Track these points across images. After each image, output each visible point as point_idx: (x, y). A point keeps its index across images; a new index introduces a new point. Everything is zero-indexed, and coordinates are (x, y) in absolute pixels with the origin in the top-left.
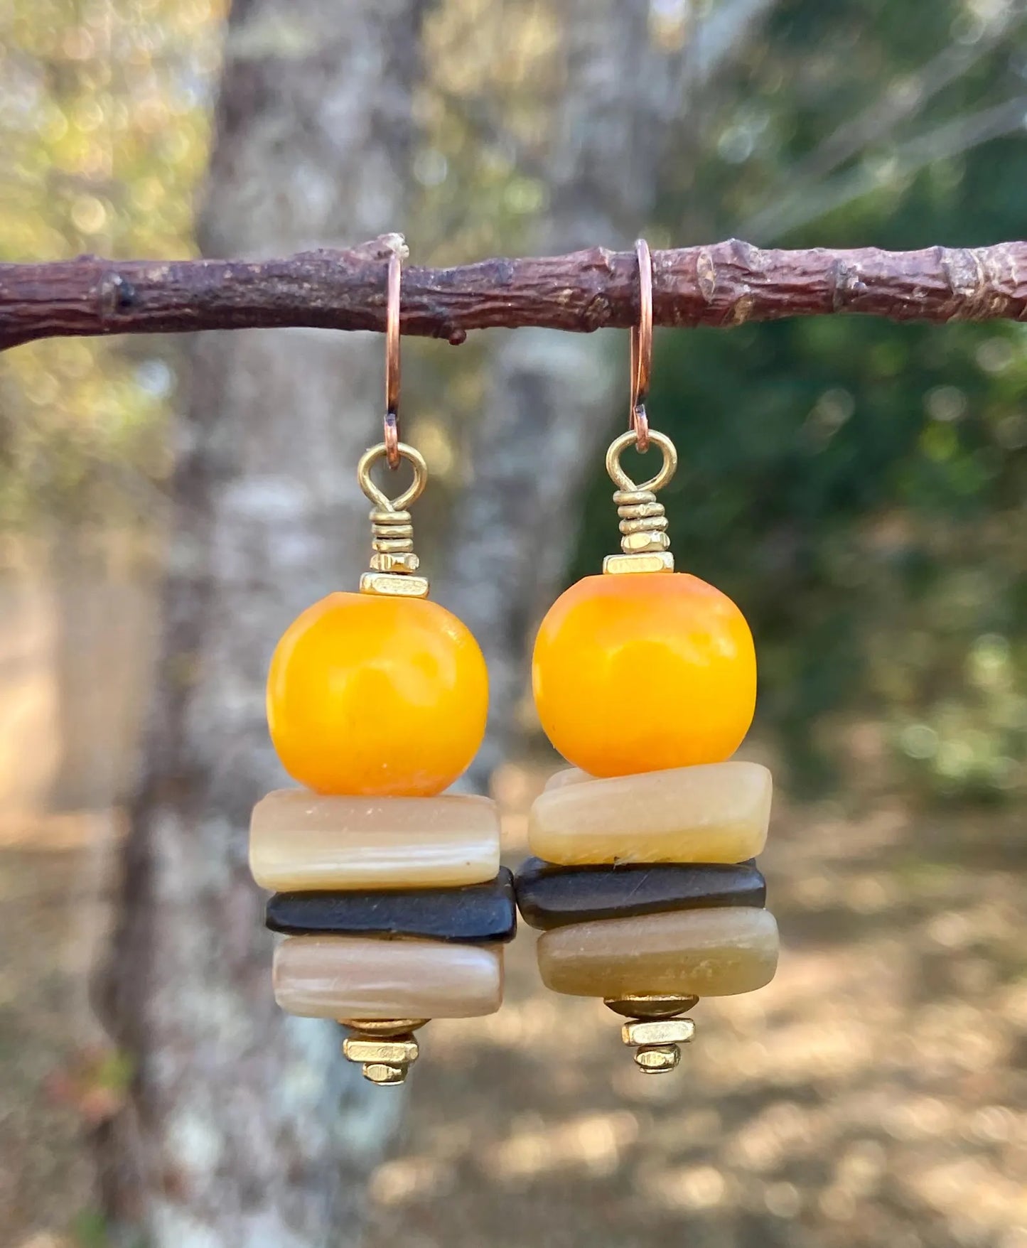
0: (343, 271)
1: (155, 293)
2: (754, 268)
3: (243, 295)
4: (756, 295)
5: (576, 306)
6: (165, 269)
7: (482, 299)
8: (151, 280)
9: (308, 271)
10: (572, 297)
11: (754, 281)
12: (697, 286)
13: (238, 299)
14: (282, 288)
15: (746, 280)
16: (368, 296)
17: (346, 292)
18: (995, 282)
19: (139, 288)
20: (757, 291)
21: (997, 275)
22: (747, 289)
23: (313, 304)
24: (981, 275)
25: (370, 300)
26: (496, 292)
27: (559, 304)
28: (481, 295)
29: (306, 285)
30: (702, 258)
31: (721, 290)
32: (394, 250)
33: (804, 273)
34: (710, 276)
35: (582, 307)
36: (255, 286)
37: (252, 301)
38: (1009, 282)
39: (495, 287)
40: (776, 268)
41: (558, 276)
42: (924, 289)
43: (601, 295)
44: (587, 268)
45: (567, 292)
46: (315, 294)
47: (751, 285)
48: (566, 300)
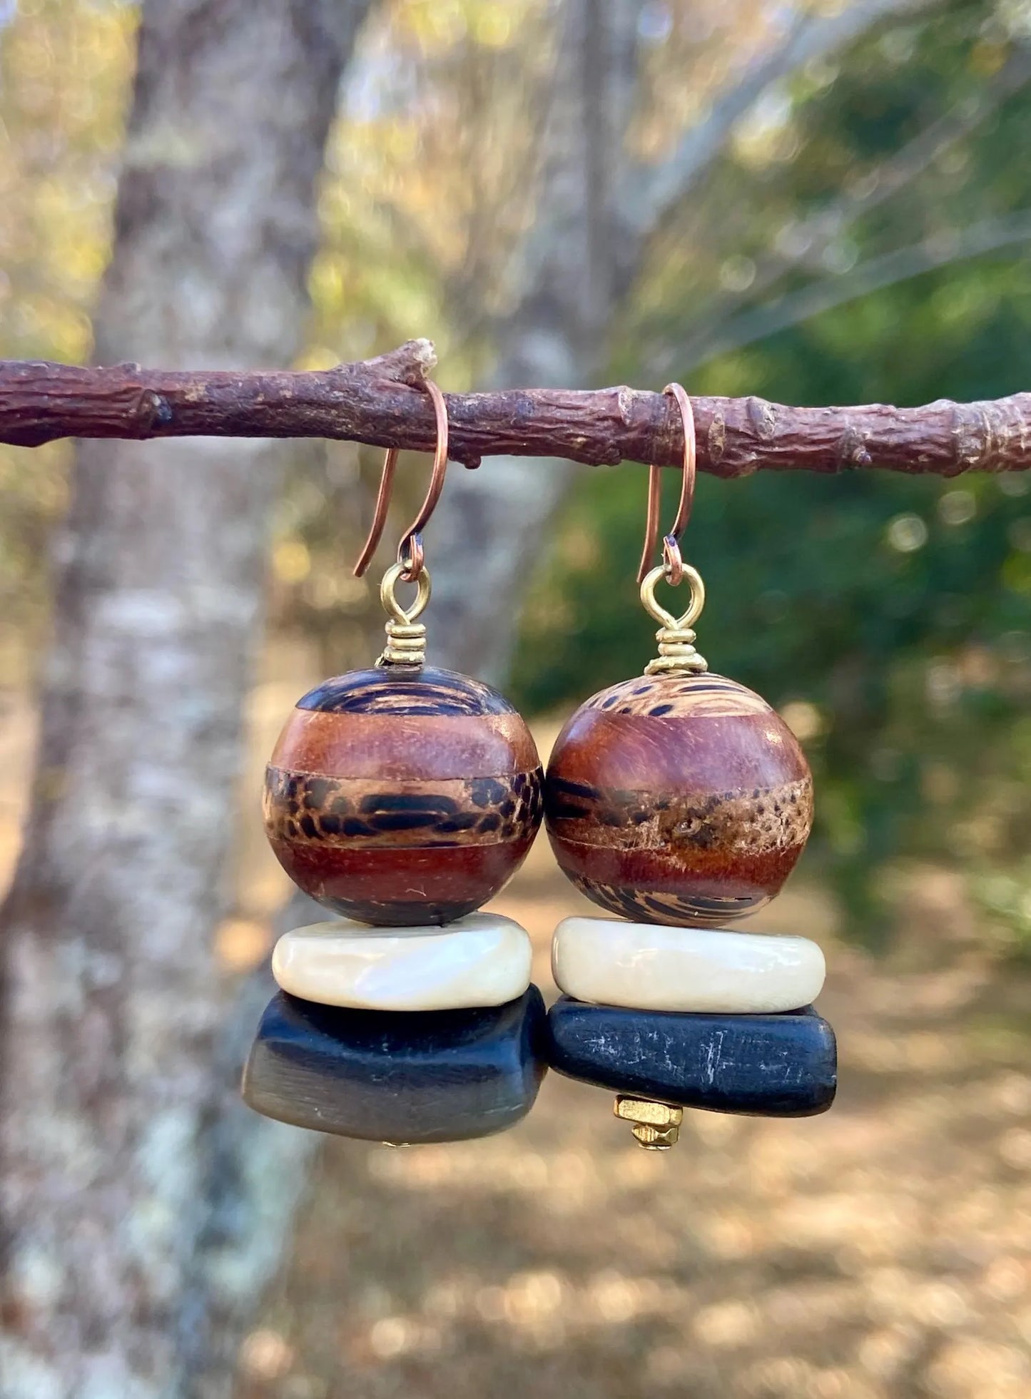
0: (370, 400)
1: (190, 413)
2: (764, 437)
3: (273, 418)
4: (761, 460)
5: (588, 453)
6: (201, 389)
7: (498, 437)
8: (188, 401)
9: (337, 398)
10: (585, 445)
11: (762, 449)
12: (707, 451)
13: (267, 421)
14: (311, 413)
15: (756, 447)
16: (392, 426)
17: (370, 422)
18: (1002, 451)
19: (175, 407)
20: (763, 457)
21: (1006, 443)
22: (754, 457)
23: (338, 429)
24: (989, 443)
25: (392, 430)
26: (512, 433)
27: (573, 448)
28: (499, 434)
29: (334, 412)
30: (715, 422)
31: (729, 455)
32: (423, 361)
33: (814, 442)
34: (719, 442)
35: (594, 454)
36: (286, 410)
37: (281, 423)
38: (1017, 450)
39: (512, 428)
40: (785, 437)
41: (576, 424)
42: (929, 456)
43: (613, 446)
44: (605, 419)
45: (580, 440)
46: (341, 420)
47: (759, 453)
48: (578, 446)
